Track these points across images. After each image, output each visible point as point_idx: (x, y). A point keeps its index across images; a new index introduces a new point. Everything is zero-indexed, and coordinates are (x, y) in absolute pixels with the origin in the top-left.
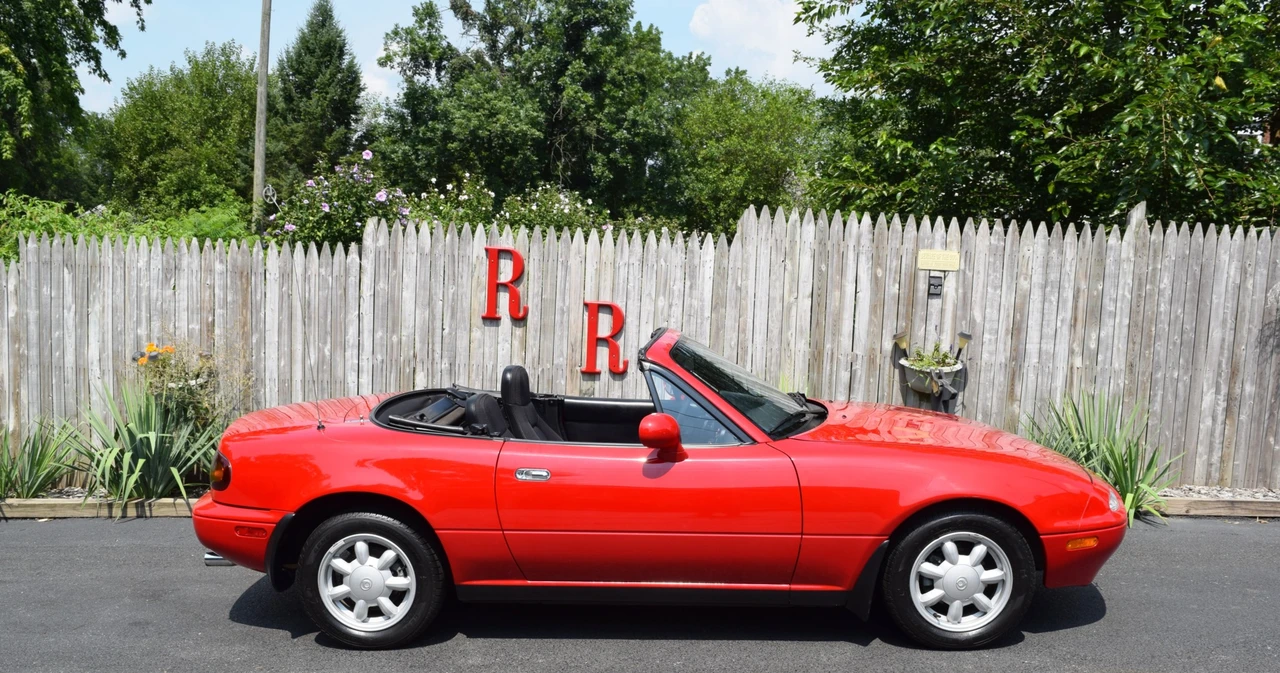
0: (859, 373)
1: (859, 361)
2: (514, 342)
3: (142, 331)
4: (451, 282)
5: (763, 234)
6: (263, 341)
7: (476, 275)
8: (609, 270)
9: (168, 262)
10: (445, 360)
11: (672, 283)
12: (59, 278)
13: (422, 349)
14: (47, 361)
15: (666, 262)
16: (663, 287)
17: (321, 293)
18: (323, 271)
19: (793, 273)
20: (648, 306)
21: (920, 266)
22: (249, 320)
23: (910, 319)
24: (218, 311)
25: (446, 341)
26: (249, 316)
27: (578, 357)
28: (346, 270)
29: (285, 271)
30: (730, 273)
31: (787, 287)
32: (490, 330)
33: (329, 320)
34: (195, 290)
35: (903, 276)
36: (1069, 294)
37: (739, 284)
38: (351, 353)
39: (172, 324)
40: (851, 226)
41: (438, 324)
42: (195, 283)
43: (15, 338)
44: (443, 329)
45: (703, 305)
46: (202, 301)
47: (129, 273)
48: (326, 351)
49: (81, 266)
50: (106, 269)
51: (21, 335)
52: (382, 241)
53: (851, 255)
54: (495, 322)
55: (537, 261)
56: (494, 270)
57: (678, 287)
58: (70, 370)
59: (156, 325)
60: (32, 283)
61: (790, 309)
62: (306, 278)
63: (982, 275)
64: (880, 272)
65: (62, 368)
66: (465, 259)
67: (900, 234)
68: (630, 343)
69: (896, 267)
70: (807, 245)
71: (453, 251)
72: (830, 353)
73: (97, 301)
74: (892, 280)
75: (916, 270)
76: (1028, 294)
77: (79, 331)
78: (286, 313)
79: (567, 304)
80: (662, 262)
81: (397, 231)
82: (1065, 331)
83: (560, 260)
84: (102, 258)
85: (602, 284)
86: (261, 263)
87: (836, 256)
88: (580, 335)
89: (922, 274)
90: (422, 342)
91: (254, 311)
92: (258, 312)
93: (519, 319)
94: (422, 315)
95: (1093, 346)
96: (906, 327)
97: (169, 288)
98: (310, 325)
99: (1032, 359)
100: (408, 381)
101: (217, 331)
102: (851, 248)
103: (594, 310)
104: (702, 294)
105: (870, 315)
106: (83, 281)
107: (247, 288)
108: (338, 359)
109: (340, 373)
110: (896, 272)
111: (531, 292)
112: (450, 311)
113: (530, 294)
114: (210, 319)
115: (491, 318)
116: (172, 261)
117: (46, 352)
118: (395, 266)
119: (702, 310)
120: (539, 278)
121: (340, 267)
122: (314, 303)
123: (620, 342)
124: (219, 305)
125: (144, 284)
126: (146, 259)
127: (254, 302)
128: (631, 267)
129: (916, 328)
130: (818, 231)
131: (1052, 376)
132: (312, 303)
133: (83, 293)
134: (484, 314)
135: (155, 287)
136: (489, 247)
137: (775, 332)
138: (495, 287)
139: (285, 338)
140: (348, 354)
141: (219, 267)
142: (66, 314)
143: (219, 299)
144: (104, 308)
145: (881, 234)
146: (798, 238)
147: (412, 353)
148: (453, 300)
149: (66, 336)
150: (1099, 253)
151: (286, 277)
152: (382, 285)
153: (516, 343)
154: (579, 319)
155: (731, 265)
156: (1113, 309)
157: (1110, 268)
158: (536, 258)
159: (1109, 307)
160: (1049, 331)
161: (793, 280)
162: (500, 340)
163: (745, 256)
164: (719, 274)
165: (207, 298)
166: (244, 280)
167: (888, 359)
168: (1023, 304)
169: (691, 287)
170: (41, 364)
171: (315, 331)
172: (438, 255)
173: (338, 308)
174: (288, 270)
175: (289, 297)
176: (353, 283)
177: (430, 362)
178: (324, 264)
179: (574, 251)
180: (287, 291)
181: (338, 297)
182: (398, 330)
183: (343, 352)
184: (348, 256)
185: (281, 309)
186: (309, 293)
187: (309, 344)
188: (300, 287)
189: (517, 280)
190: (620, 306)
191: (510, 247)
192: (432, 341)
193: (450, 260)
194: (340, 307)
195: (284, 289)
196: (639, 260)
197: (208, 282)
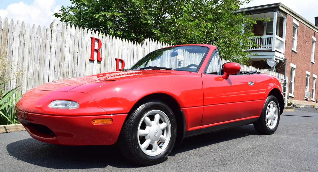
2: (98, 68)
4: (81, 47)
5: (150, 46)
7: (88, 45)
8: (121, 50)
10: (78, 73)
13: (71, 69)
22: (6, 51)
25: (79, 66)
28: (46, 37)
29: (22, 33)
32: (91, 64)
33: (39, 55)
38: (47, 68)
41: (76, 61)
44: (78, 62)
48: (37, 66)
52: (59, 29)
54: (93, 62)
55: (104, 43)
56: (93, 45)
64: (171, 59)
66: (85, 40)
71: (81, 36)
74: (173, 61)
75: (177, 59)
78: (21, 50)
79: (111, 58)
81: (64, 26)
83: (110, 44)
85: (119, 54)
86: (13, 28)
88: (114, 68)
90: (71, 66)
91: (8, 47)
93: (99, 61)
94: (71, 57)
98: (31, 56)
103: (117, 61)
107: (6, 37)
108: (42, 70)
109: (42, 76)
111: (102, 52)
112: (80, 55)
113: (102, 54)
115: (92, 60)
118: (63, 38)
120: (104, 49)
121: (44, 35)
127: (8, 44)
132: (33, 48)
134: (90, 58)
136: (92, 37)
138: (93, 50)
139: (21, 60)
140: (45, 68)
147: (68, 70)
148: (81, 53)
151: (22, 35)
154: (114, 62)
162: (94, 67)
163: (147, 51)
164: (143, 55)
166: (5, 34)
171: (33, 58)
172: (77, 37)
173: (43, 51)
174: (24, 33)
175: (23, 44)
176: (49, 42)
177: (73, 73)
178: (38, 33)
179: (113, 43)
180: (22, 41)
181: (43, 47)
182: (63, 61)
183: (43, 67)
184: (47, 32)
185: (19, 48)
186: (32, 44)
187: (30, 63)
188: (28, 41)
189: (99, 49)
190: (123, 60)
191: (97, 38)
192: (74, 66)
193: (81, 39)
194: (44, 50)
195: (22, 40)
196: (127, 48)
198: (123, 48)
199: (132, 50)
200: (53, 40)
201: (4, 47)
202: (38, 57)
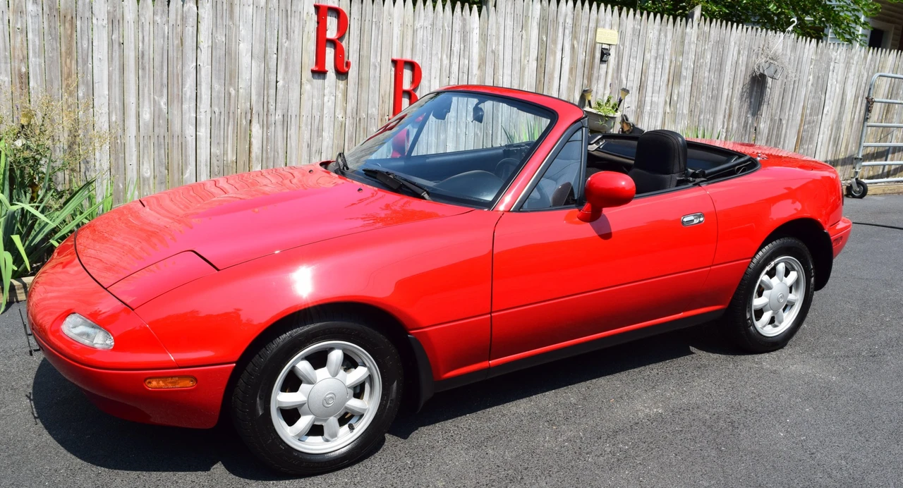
2: (337, 93)
4: (285, 36)
5: (509, 9)
6: (90, 94)
7: (306, 30)
8: (410, 32)
10: (279, 112)
11: (453, 45)
13: (257, 102)
16: (446, 48)
17: (155, 43)
18: (158, 18)
19: (526, 41)
20: (436, 65)
21: (598, 40)
22: (74, 72)
23: (590, 79)
24: (33, 60)
25: (280, 92)
26: (74, 62)
27: (387, 108)
28: (182, 19)
29: (115, 17)
30: (489, 38)
31: (523, 53)
32: (318, 82)
35: (588, 47)
36: (667, 64)
37: (494, 49)
38: (189, 105)
40: (561, 8)
41: (273, 77)
44: (277, 82)
45: (472, 64)
46: (12, 49)
48: (162, 104)
53: (560, 30)
54: (322, 76)
55: (356, 18)
56: (321, 26)
57: (457, 49)
61: (524, 69)
62: (139, 26)
63: (627, 49)
64: (575, 42)
66: (297, 14)
67: (588, 16)
69: (585, 40)
70: (536, 20)
71: (286, 6)
74: (582, 49)
75: (596, 43)
76: (648, 65)
78: (116, 63)
79: (379, 61)
82: (664, 88)
83: (374, 20)
85: (405, 43)
86: (87, 8)
87: (552, 30)
89: (598, 46)
90: (258, 94)
91: (80, 60)
92: (84, 61)
93: (342, 73)
94: (258, 68)
95: (675, 98)
96: (588, 85)
98: (144, 77)
99: (648, 108)
100: (245, 132)
101: (33, 84)
102: (561, 24)
103: (399, 66)
104: (472, 55)
105: (569, 76)
107: (72, 34)
108: (176, 112)
109: (176, 127)
110: (584, 44)
111: (351, 46)
112: (283, 62)
113: (351, 49)
114: (24, 70)
115: (320, 72)
118: (231, 17)
119: (472, 68)
120: (358, 36)
121: (177, 15)
122: (149, 54)
123: (417, 94)
124: (34, 50)
127: (80, 51)
128: (425, 30)
129: (593, 86)
130: (543, 9)
131: (656, 118)
132: (146, 54)
134: (314, 67)
136: (317, 4)
138: (322, 42)
139: (116, 91)
140: (185, 106)
141: (32, 8)
143: (34, 45)
145: (578, 15)
146: (530, 15)
147: (249, 106)
148: (286, 53)
150: (682, 37)
151: (116, 23)
152: (219, 38)
153: (340, 95)
154: (391, 71)
155: (489, 32)
156: (685, 74)
157: (686, 47)
158: (356, 16)
159: (684, 73)
160: (657, 88)
161: (526, 47)
162: (326, 92)
163: (498, 26)
164: (482, 39)
165: (18, 45)
166: (67, 25)
168: (646, 69)
169: (464, 49)
171: (149, 83)
172: (272, 9)
173: (175, 59)
174: (119, 16)
175: (120, 46)
176: (190, 33)
177: (265, 114)
178: (159, 11)
179: (386, 13)
180: (117, 39)
181: (175, 48)
182: (235, 82)
183: (180, 105)
184: (185, 5)
185: (111, 59)
186: (143, 42)
187: (143, 98)
188: (133, 35)
189: (341, 37)
190: (417, 62)
191: (336, 5)
192: (268, 94)
193: (284, 15)
194: (177, 58)
195: (115, 36)
196: (431, 25)
197: (19, 26)
198: (418, 25)
199: (447, 28)
200: (203, 27)
201: (68, 61)
202: (162, 78)
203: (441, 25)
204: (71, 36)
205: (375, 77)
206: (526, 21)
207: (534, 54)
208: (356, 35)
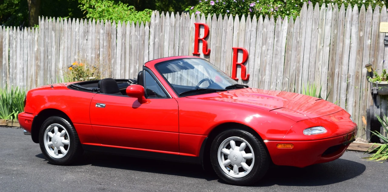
0: (351, 83)
1: (351, 79)
3: (76, 57)
4: (182, 38)
5: (309, 17)
6: (115, 62)
7: (191, 35)
8: (243, 33)
9: (85, 29)
11: (268, 39)
12: (51, 35)
14: (46, 68)
15: (266, 29)
16: (265, 42)
17: (135, 42)
18: (136, 33)
19: (321, 35)
20: (258, 51)
21: (381, 30)
22: (111, 53)
23: (376, 57)
24: (101, 49)
26: (111, 52)
27: (230, 72)
28: (144, 33)
29: (124, 33)
30: (294, 34)
31: (319, 42)
33: (138, 54)
34: (94, 40)
35: (372, 36)
37: (298, 40)
39: (86, 54)
40: (348, 11)
42: (94, 38)
43: (37, 59)
45: (282, 50)
46: (96, 45)
47: (73, 33)
48: (137, 67)
49: (58, 30)
50: (65, 32)
51: (38, 57)
52: (157, 21)
53: (348, 25)
54: (198, 56)
55: (214, 29)
56: (198, 33)
57: (270, 41)
58: (53, 72)
59: (81, 54)
60: (42, 37)
61: (320, 52)
62: (130, 37)
64: (362, 34)
65: (50, 71)
66: (187, 28)
67: (371, 15)
68: (251, 67)
69: (369, 31)
70: (329, 21)
71: (183, 25)
72: (337, 73)
73: (62, 44)
74: (367, 38)
75: (379, 33)
77: (56, 56)
78: (123, 51)
79: (226, 48)
80: (265, 29)
81: (162, 16)
83: (223, 29)
84: (64, 27)
85: (240, 40)
86: (115, 30)
87: (341, 26)
88: (230, 62)
89: (381, 34)
91: (113, 50)
92: (114, 50)
94: (171, 52)
96: (374, 61)
97: (85, 40)
98: (131, 56)
101: (101, 58)
102: (348, 22)
103: (237, 51)
104: (281, 44)
105: (357, 55)
106: (58, 36)
110: (369, 34)
111: (212, 43)
112: (181, 50)
113: (211, 44)
114: (98, 53)
115: (196, 54)
116: (86, 29)
117: (46, 65)
118: (162, 31)
119: (281, 52)
120: (215, 37)
121: (142, 31)
123: (247, 66)
124: (101, 47)
125: (77, 38)
126: (78, 28)
127: (113, 46)
128: (252, 31)
129: (379, 61)
130: (334, 14)
132: (132, 46)
133: (58, 41)
134: (193, 52)
135: (81, 39)
136: (196, 23)
137: (313, 63)
138: (198, 41)
139: (123, 61)
141: (102, 31)
142: (52, 49)
143: (101, 44)
144: (64, 47)
145: (362, 15)
146: (324, 18)
148: (182, 46)
149: (52, 59)
151: (124, 35)
152: (157, 40)
154: (230, 55)
155: (295, 31)
158: (214, 28)
161: (321, 38)
163: (301, 27)
164: (289, 35)
165: (97, 44)
166: (109, 37)
167: (365, 77)
169: (277, 41)
170: (44, 69)
171: (133, 58)
172: (177, 27)
175: (125, 44)
176: (147, 38)
178: (137, 30)
181: (142, 45)
184: (145, 27)
185: (122, 49)
186: (132, 43)
187: (131, 64)
188: (128, 40)
190: (247, 49)
191: (204, 23)
193: (182, 29)
194: (142, 48)
195: (123, 41)
196: (255, 29)
197: (98, 38)
198: (248, 30)
200: (151, 36)
201: (110, 50)
202: (137, 56)
203: (262, 28)
204: (110, 41)
205: (224, 57)
206: (322, 22)
207: (327, 42)
208: (214, 36)
